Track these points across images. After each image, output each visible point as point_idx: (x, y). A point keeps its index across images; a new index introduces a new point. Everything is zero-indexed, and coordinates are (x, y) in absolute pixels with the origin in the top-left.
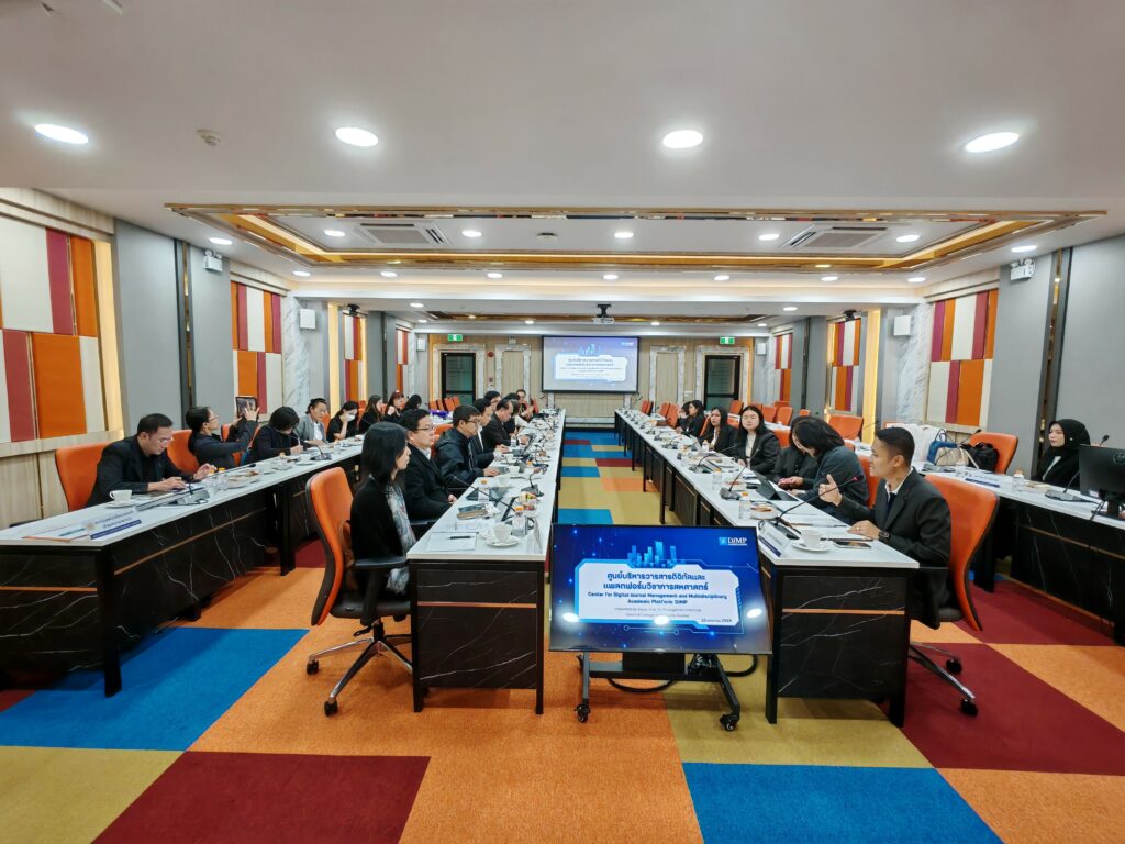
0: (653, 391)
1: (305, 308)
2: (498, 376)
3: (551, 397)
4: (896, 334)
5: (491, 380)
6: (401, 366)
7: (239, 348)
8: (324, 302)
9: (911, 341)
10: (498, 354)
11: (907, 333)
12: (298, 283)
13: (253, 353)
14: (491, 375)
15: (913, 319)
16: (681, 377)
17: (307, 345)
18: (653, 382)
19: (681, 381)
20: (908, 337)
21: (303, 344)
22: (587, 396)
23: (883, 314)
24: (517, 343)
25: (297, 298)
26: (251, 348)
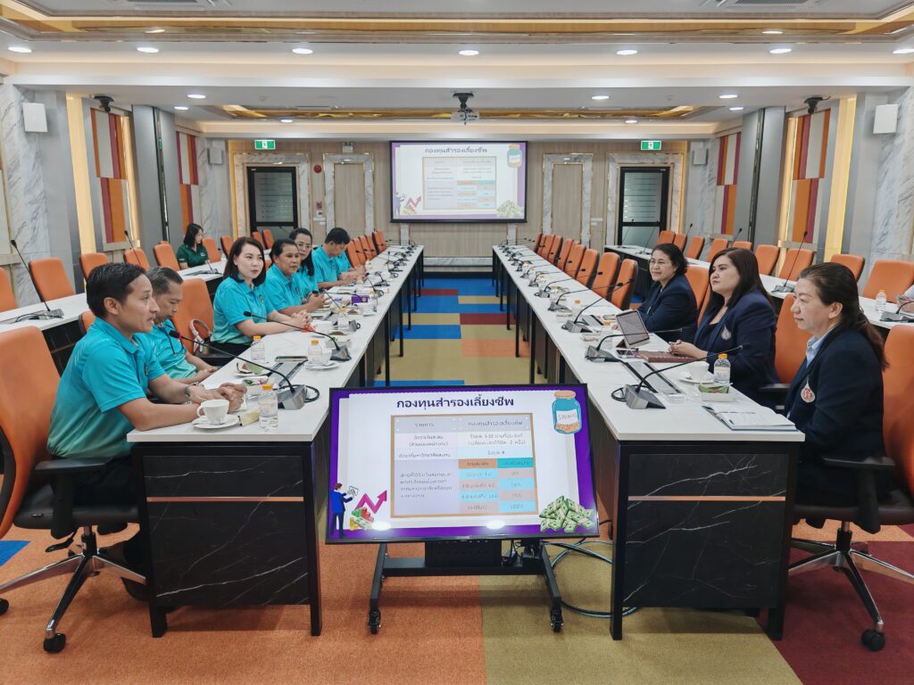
0: (547, 220)
1: (32, 100)
2: (329, 200)
3: (405, 228)
4: (876, 131)
5: (319, 206)
6: (188, 188)
8: (60, 92)
9: (898, 141)
10: (328, 168)
11: (892, 130)
12: (16, 64)
14: (318, 199)
15: (900, 108)
16: (586, 198)
17: (40, 157)
18: (547, 206)
19: (587, 204)
20: (893, 136)
21: (33, 156)
22: (456, 227)
23: (860, 103)
24: (355, 152)
25: (17, 87)
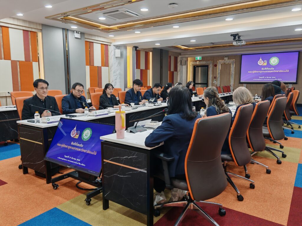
1: (117, 49)
5: (215, 78)
6: (173, 72)
7: (90, 65)
8: (125, 46)
10: (219, 65)
12: (115, 40)
13: (96, 67)
14: (215, 76)
17: (119, 63)
21: (117, 63)
24: (228, 59)
25: (114, 45)
26: (95, 65)
